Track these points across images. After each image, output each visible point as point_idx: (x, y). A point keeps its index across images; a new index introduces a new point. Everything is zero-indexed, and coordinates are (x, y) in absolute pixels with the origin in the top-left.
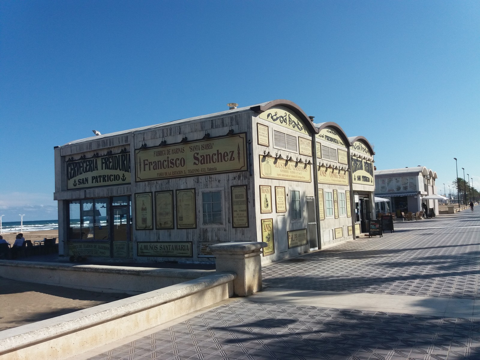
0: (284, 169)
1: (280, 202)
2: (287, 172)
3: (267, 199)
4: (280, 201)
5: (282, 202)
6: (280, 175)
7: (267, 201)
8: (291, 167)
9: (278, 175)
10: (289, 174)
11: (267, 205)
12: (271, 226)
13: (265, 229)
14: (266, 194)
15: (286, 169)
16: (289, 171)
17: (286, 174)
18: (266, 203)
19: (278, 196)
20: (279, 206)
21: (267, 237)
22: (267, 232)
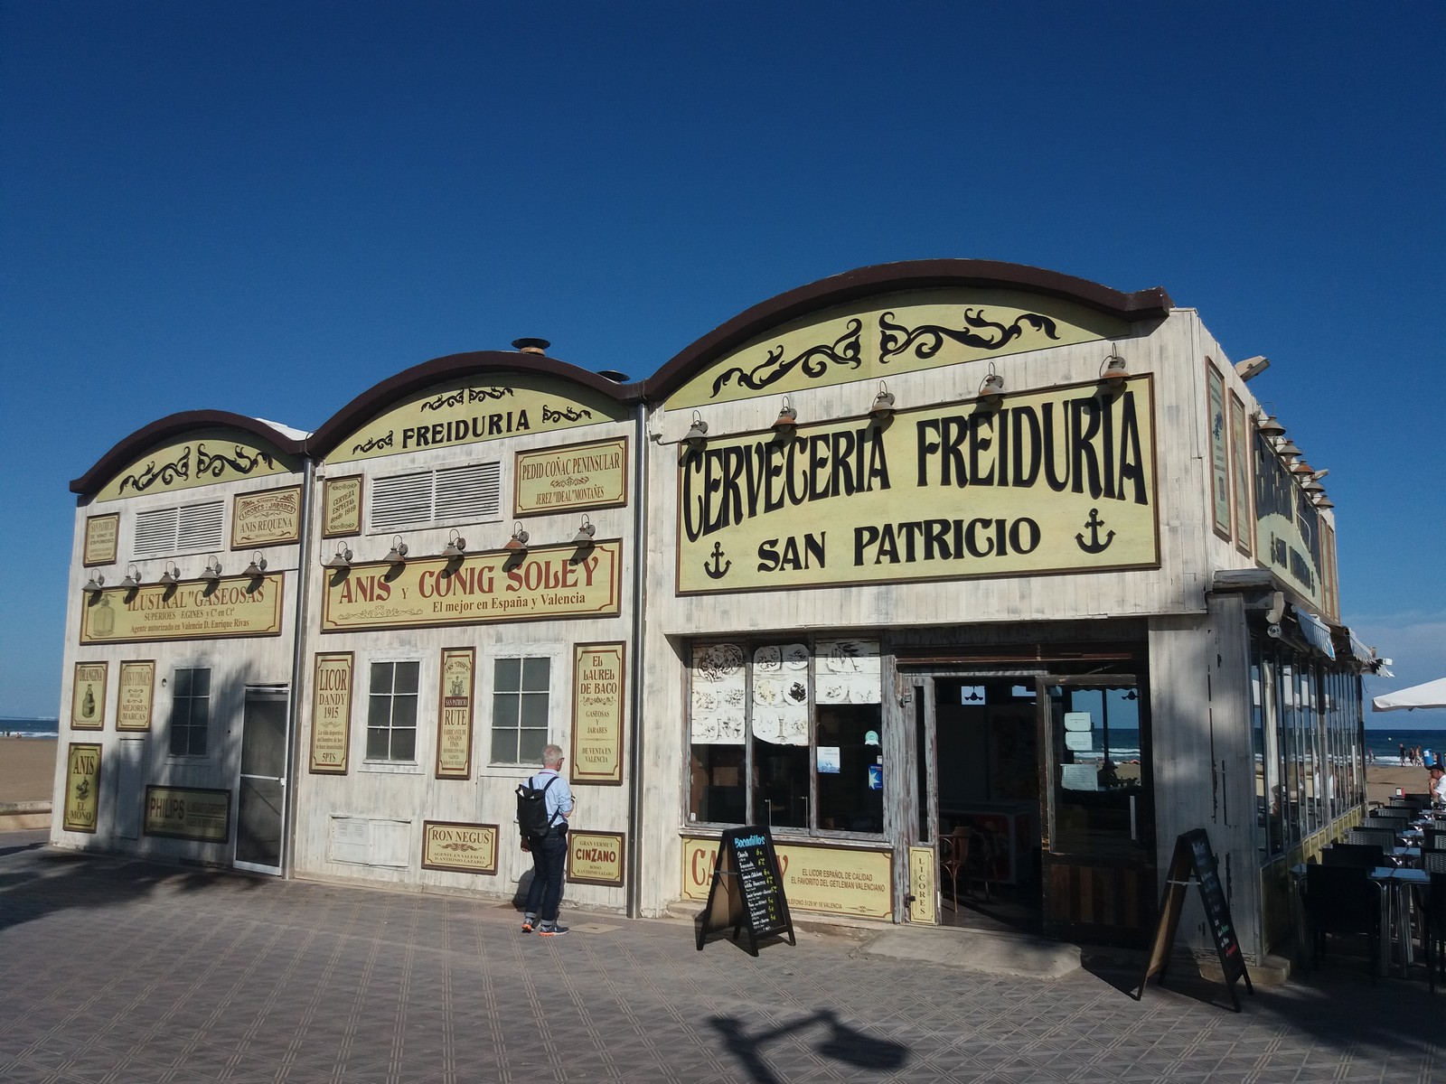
0: (161, 610)
1: (131, 704)
2: (170, 616)
3: (91, 695)
4: (131, 699)
5: (137, 704)
6: (142, 629)
7: (91, 700)
8: (188, 601)
9: (135, 630)
10: (178, 621)
11: (92, 710)
12: (95, 764)
13: (77, 768)
14: (90, 682)
15: (167, 610)
16: (178, 612)
17: (166, 622)
18: (89, 705)
19: (128, 687)
20: (126, 712)
21: (79, 788)
22: (83, 775)
